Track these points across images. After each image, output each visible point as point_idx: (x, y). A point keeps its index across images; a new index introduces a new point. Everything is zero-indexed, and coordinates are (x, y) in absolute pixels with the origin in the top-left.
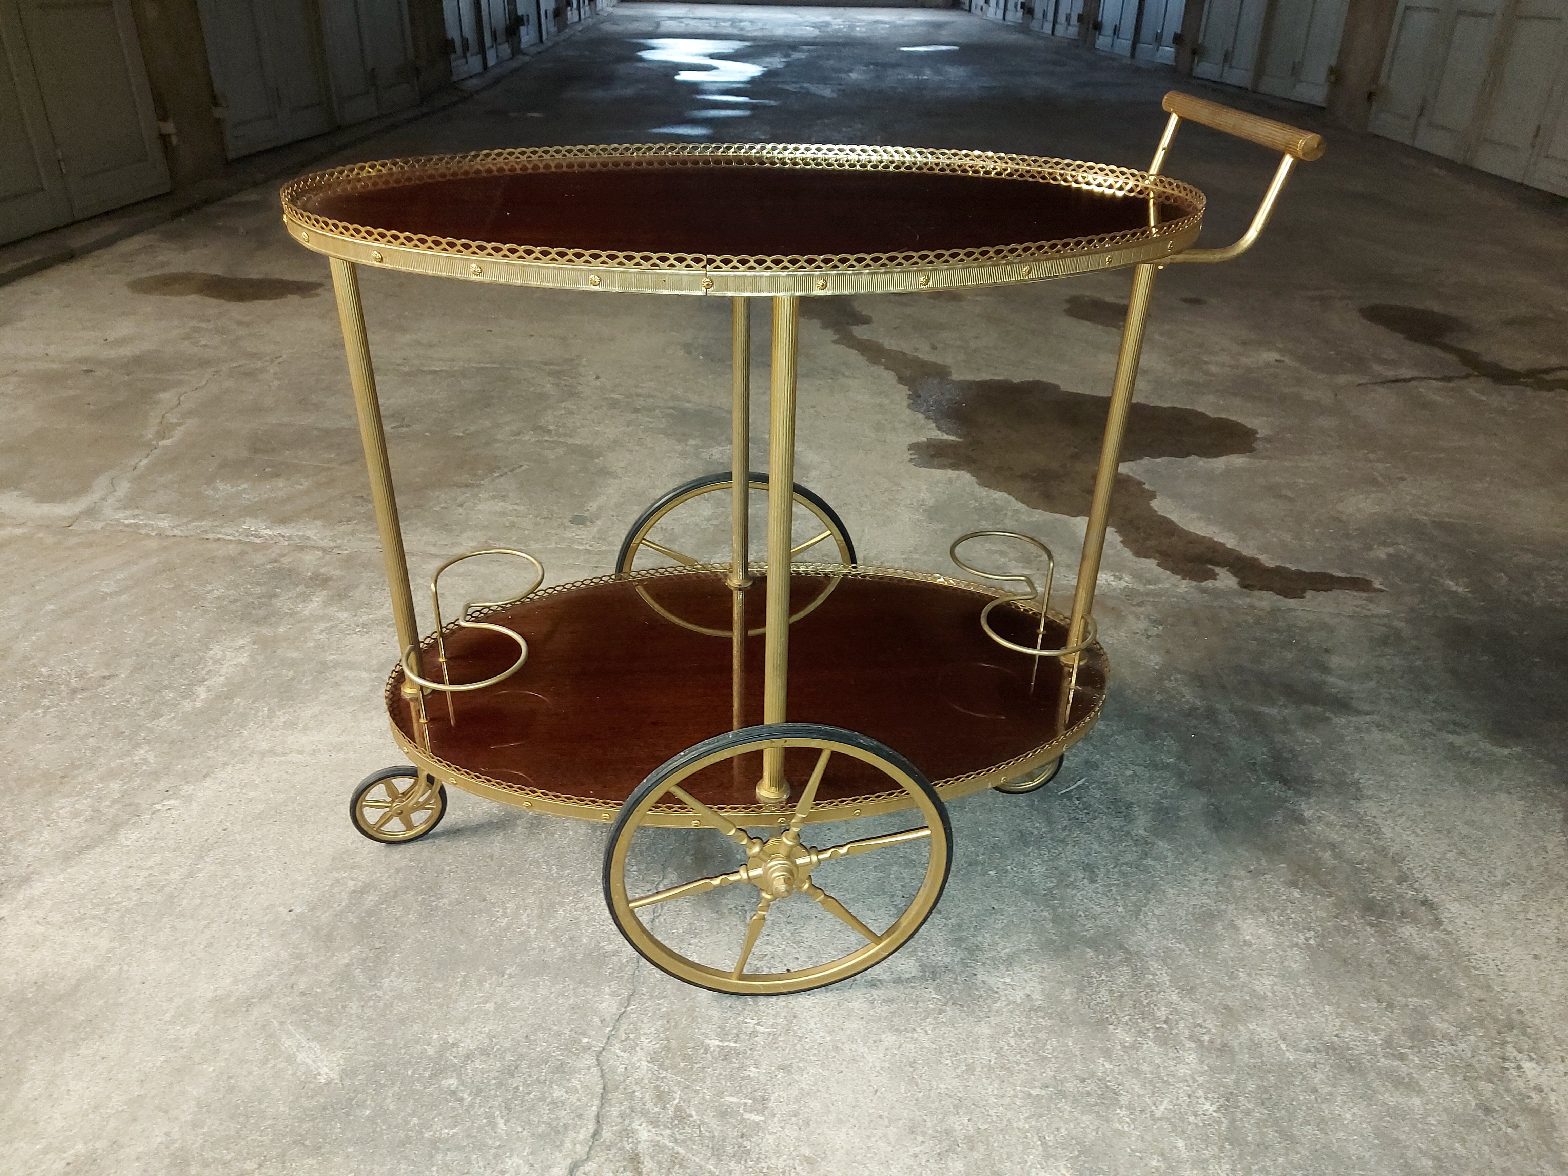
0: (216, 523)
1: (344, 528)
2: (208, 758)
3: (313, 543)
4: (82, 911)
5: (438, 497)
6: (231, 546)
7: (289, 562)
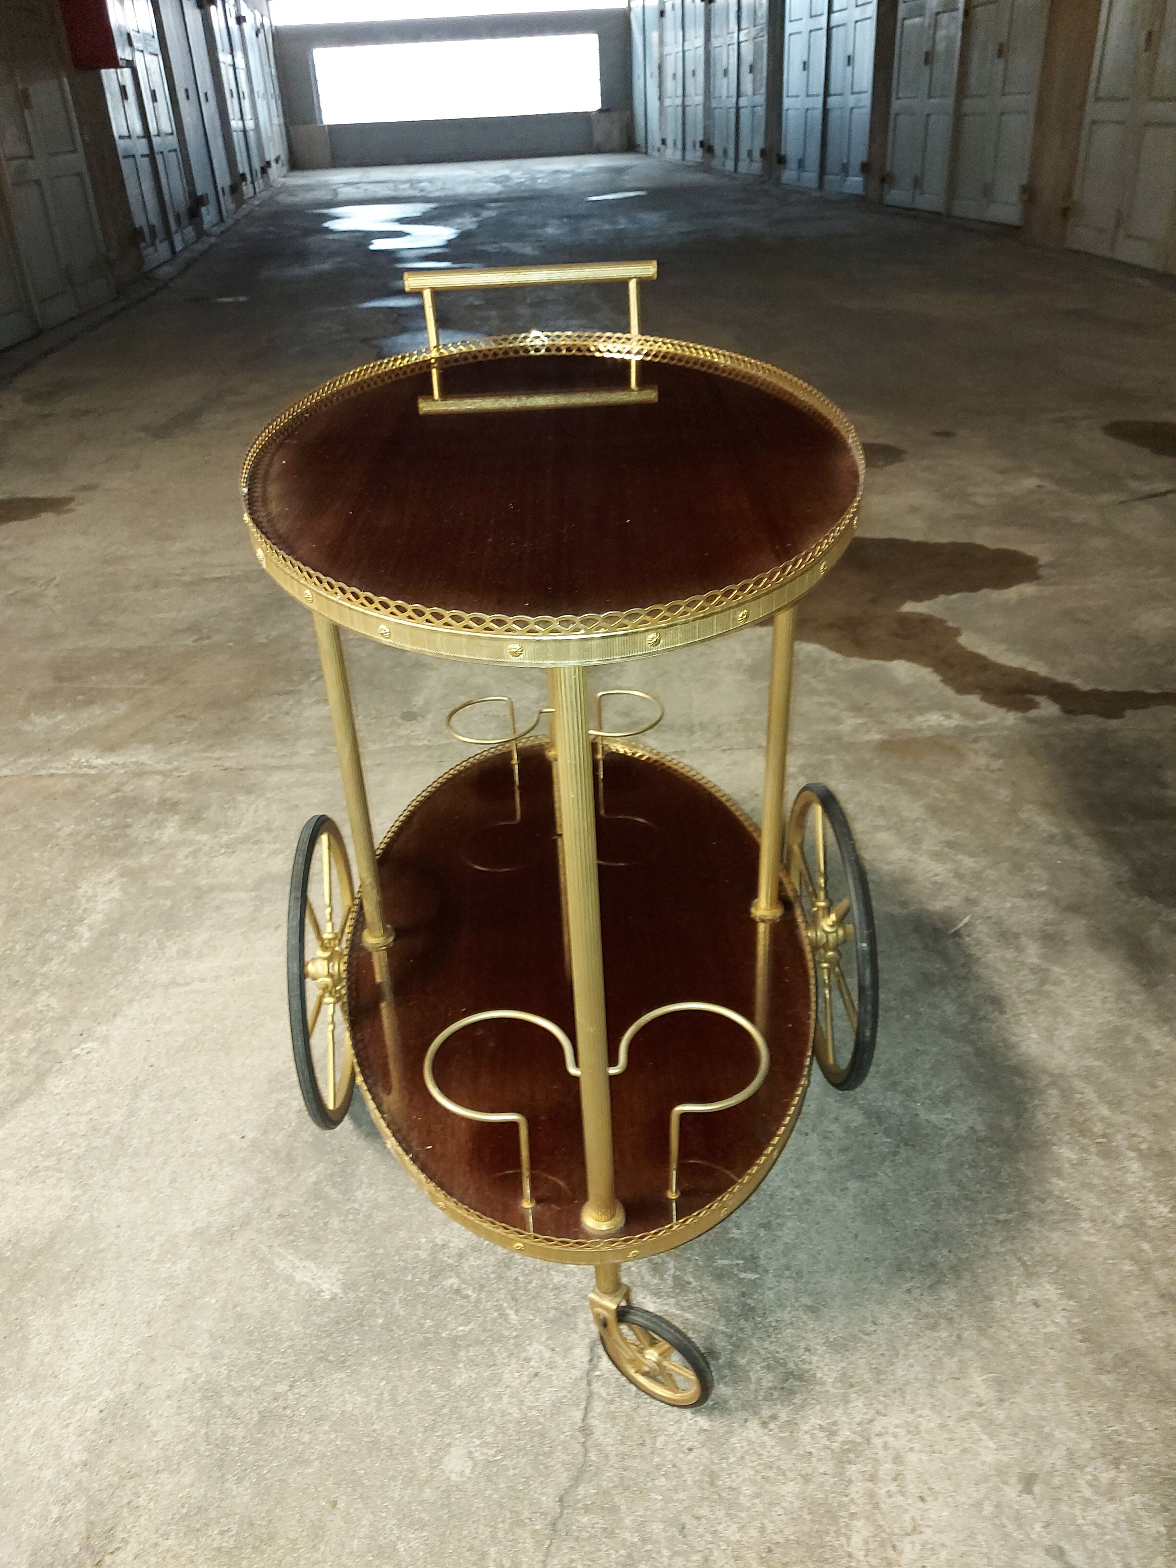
0: (45, 758)
1: (175, 749)
2: (112, 997)
3: (149, 768)
4: (34, 1164)
5: (262, 707)
6: (67, 781)
7: (132, 791)
